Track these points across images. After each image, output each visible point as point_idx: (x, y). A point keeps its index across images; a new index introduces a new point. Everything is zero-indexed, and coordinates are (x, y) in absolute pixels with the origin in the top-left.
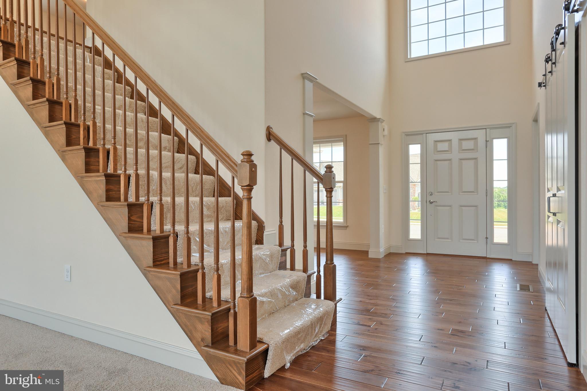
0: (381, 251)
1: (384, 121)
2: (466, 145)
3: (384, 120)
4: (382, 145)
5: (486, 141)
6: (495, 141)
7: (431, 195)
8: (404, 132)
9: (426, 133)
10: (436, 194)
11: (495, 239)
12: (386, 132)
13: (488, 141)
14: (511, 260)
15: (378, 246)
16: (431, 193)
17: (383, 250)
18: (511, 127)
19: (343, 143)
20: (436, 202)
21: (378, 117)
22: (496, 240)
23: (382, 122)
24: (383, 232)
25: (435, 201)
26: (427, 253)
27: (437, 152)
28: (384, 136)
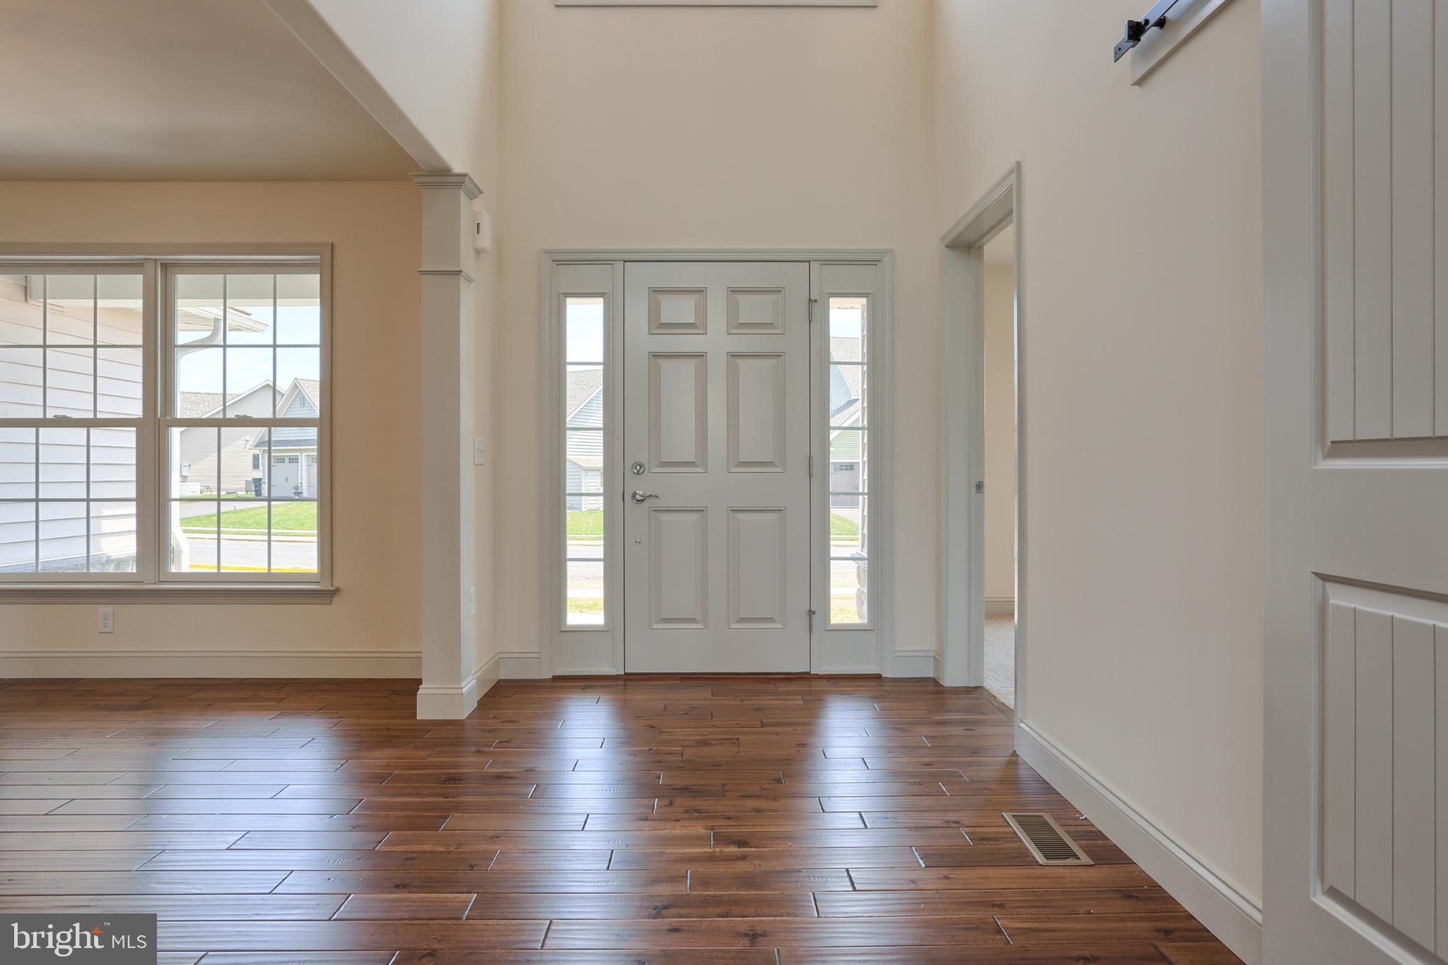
0: (464, 690)
1: (482, 193)
2: (750, 308)
3: (483, 190)
4: (470, 281)
5: (810, 300)
6: (834, 302)
7: (638, 473)
8: (548, 252)
9: (625, 261)
10: (656, 470)
11: (833, 613)
12: (485, 240)
13: (816, 301)
14: (878, 677)
15: (453, 672)
16: (640, 468)
17: (474, 681)
18: (878, 263)
19: (318, 276)
20: (656, 496)
21: (457, 168)
22: (837, 618)
23: (472, 197)
24: (473, 612)
25: (651, 496)
26: (626, 674)
27: (658, 328)
28: (478, 252)
